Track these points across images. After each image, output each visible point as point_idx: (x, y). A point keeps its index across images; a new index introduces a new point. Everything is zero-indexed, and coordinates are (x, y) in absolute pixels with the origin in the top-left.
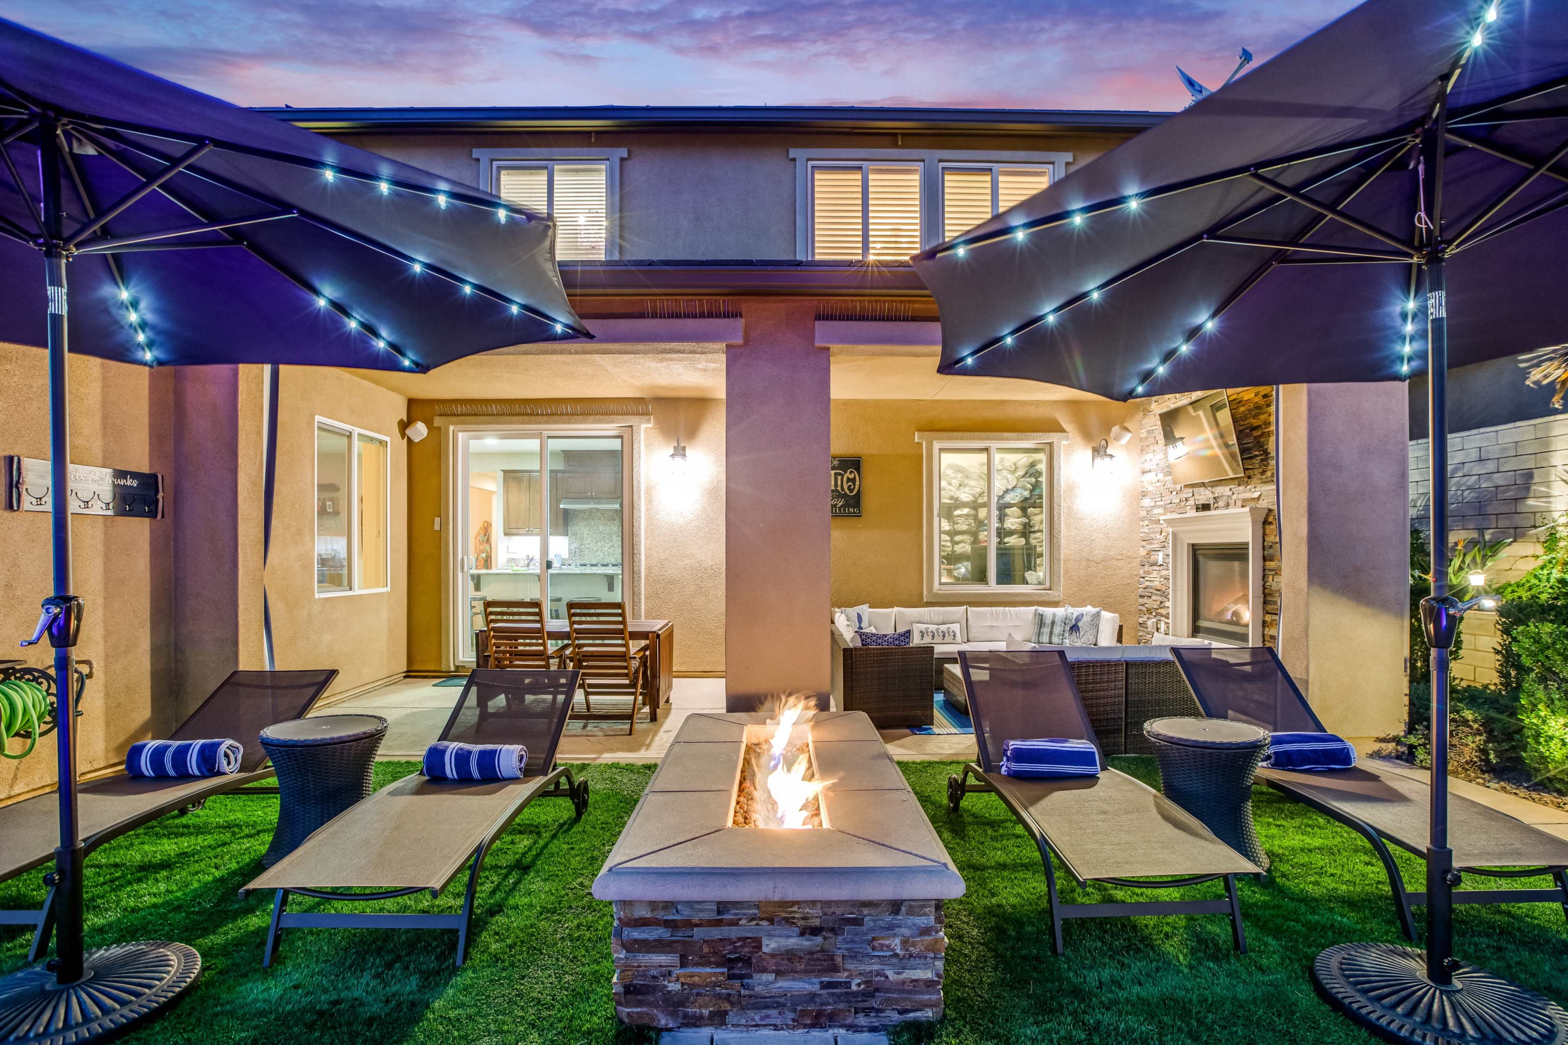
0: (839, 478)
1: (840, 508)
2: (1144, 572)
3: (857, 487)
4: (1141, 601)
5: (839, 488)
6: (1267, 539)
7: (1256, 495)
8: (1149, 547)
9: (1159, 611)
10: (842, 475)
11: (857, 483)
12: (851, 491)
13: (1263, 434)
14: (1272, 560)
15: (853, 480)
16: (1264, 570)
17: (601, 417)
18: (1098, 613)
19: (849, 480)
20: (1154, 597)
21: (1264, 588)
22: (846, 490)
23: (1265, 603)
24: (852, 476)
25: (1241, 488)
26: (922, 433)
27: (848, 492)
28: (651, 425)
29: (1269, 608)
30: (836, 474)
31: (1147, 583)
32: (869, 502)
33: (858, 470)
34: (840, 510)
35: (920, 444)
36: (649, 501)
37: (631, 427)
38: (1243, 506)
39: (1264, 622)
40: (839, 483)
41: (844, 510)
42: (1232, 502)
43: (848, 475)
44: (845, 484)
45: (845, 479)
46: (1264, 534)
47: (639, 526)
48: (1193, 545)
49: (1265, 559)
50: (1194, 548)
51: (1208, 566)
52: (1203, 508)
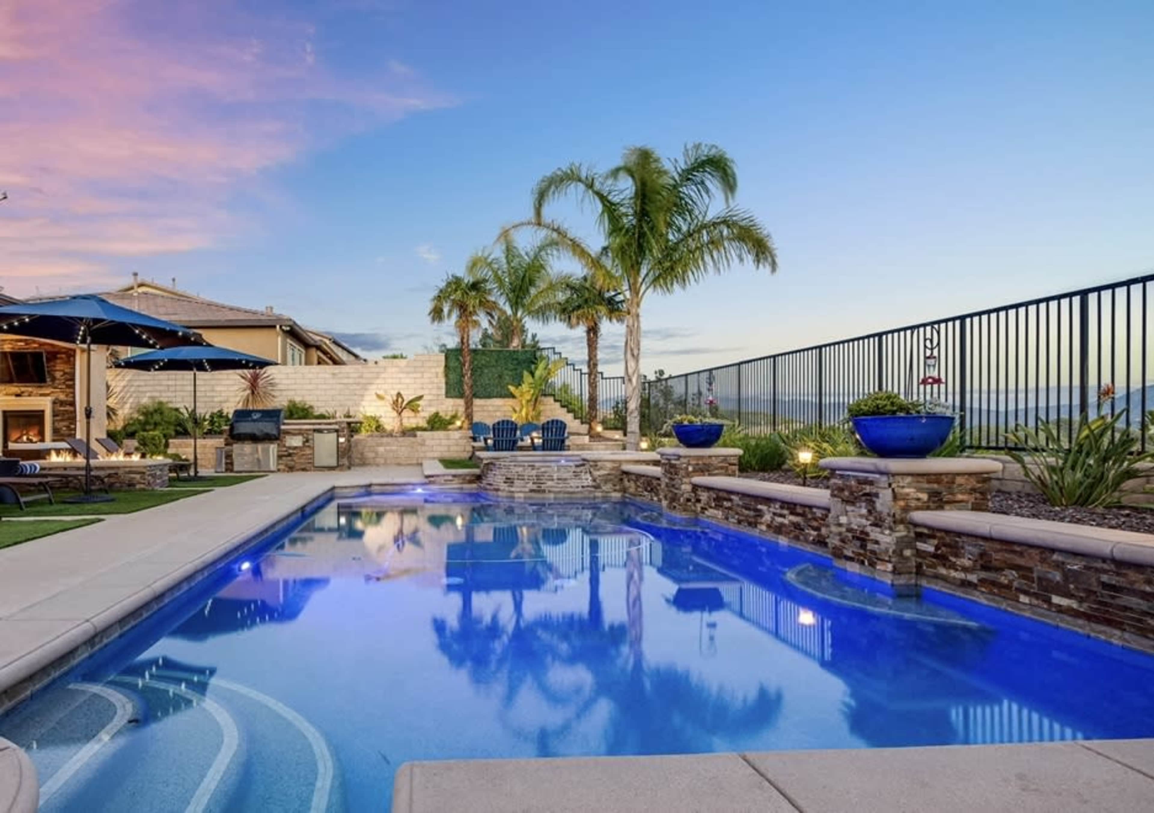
6: (56, 409)
7: (49, 392)
14: (59, 417)
16: (54, 420)
21: (54, 427)
25: (39, 389)
38: (42, 396)
42: (33, 394)
46: (54, 407)
49: (54, 416)
50: (4, 412)
51: (10, 421)
52: (18, 395)
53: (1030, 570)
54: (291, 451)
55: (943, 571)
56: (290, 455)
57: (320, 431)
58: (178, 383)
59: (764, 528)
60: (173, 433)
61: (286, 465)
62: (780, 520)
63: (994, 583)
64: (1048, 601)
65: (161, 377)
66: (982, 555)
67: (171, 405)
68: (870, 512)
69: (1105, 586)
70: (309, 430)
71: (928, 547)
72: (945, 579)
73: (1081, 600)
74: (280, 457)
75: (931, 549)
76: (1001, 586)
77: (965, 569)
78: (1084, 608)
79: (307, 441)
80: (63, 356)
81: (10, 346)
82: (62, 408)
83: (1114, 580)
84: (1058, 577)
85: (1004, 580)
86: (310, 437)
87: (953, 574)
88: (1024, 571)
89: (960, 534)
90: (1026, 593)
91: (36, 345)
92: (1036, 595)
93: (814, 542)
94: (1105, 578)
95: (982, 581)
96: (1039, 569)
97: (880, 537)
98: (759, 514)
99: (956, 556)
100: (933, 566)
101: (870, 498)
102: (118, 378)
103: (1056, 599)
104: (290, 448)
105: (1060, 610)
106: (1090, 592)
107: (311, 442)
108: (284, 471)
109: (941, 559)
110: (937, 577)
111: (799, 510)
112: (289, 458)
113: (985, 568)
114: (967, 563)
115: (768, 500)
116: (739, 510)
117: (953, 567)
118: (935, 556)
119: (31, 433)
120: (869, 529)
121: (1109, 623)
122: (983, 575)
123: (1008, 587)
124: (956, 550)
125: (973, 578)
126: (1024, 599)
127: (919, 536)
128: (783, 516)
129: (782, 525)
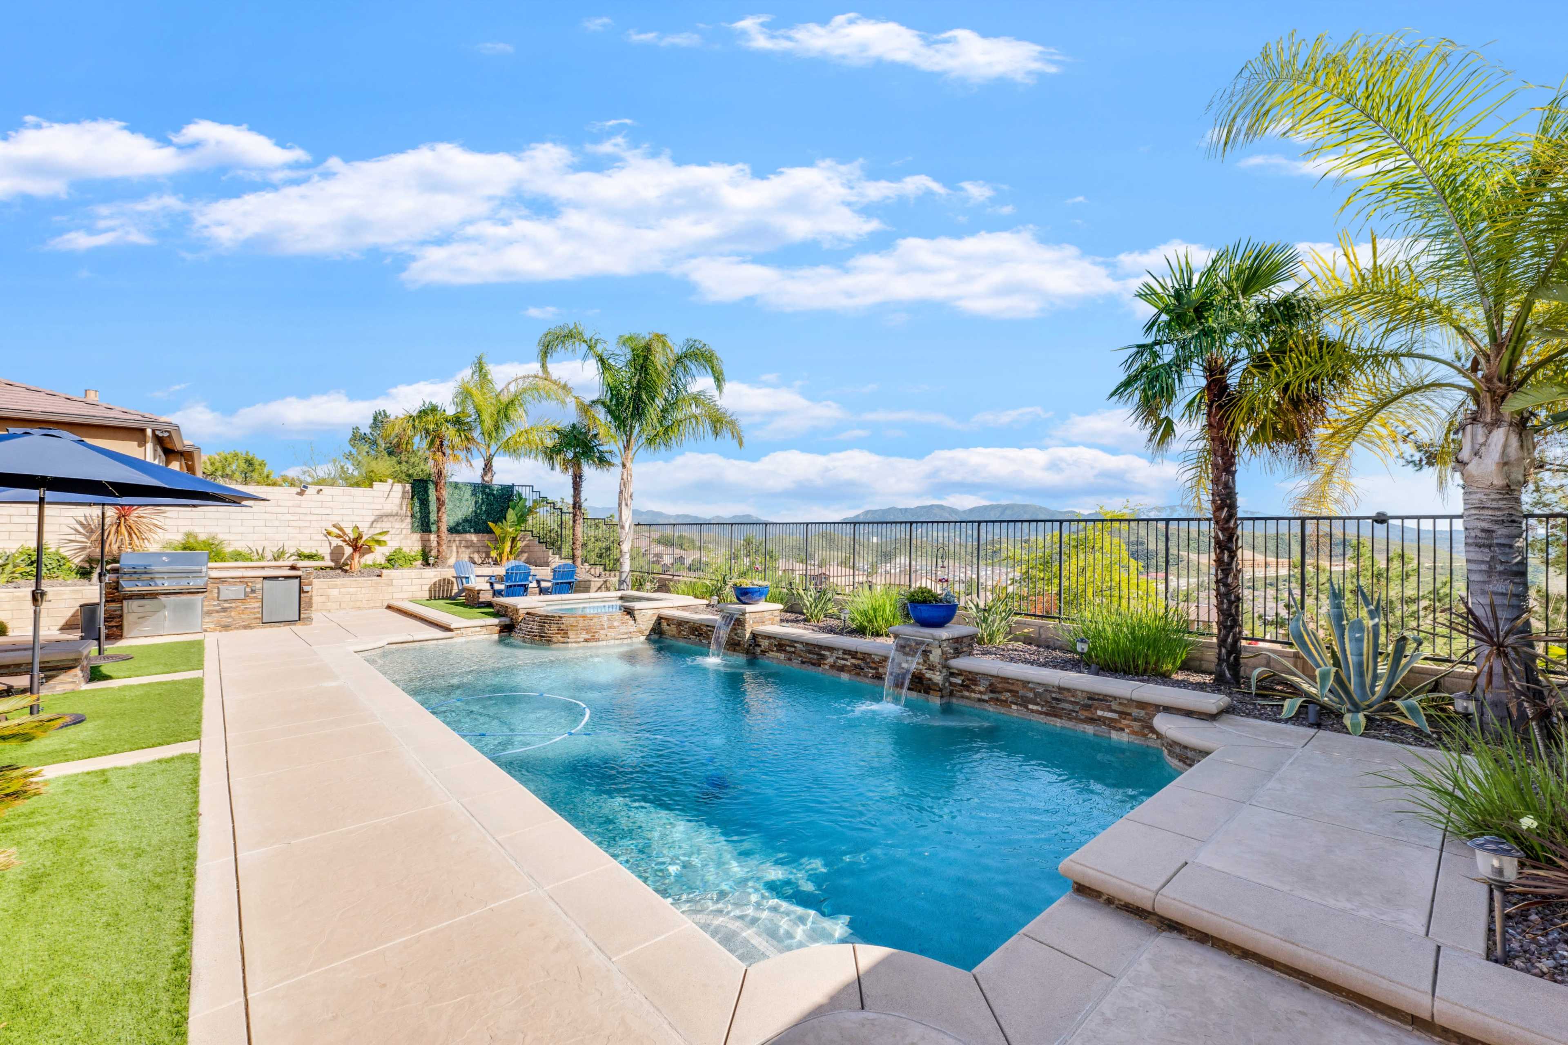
53: (1017, 692)
55: (967, 694)
56: (224, 610)
57: (273, 579)
59: (827, 667)
62: (843, 662)
63: (997, 699)
64: (1027, 707)
66: (990, 685)
68: (925, 661)
69: (1054, 699)
70: (257, 578)
71: (958, 680)
72: (968, 698)
73: (1043, 706)
75: (960, 682)
76: (1002, 701)
77: (981, 693)
78: (1044, 709)
79: (254, 591)
83: (1058, 696)
84: (1031, 695)
85: (1003, 698)
86: (258, 586)
87: (973, 695)
88: (1014, 693)
89: (977, 674)
90: (1015, 704)
92: (1021, 705)
93: (873, 677)
94: (1054, 695)
95: (991, 699)
96: (1022, 692)
97: (933, 676)
98: (824, 657)
99: (976, 685)
100: (961, 691)
101: (926, 653)
103: (1031, 707)
105: (1032, 711)
106: (1047, 702)
107: (259, 592)
109: (967, 688)
110: (963, 697)
111: (859, 656)
113: (992, 692)
114: (982, 689)
115: (831, 649)
116: (803, 654)
117: (974, 691)
118: (962, 685)
120: (924, 671)
121: (1055, 716)
122: (992, 695)
123: (1006, 701)
124: (975, 682)
125: (986, 697)
126: (1014, 707)
127: (952, 674)
128: (846, 660)
129: (845, 666)
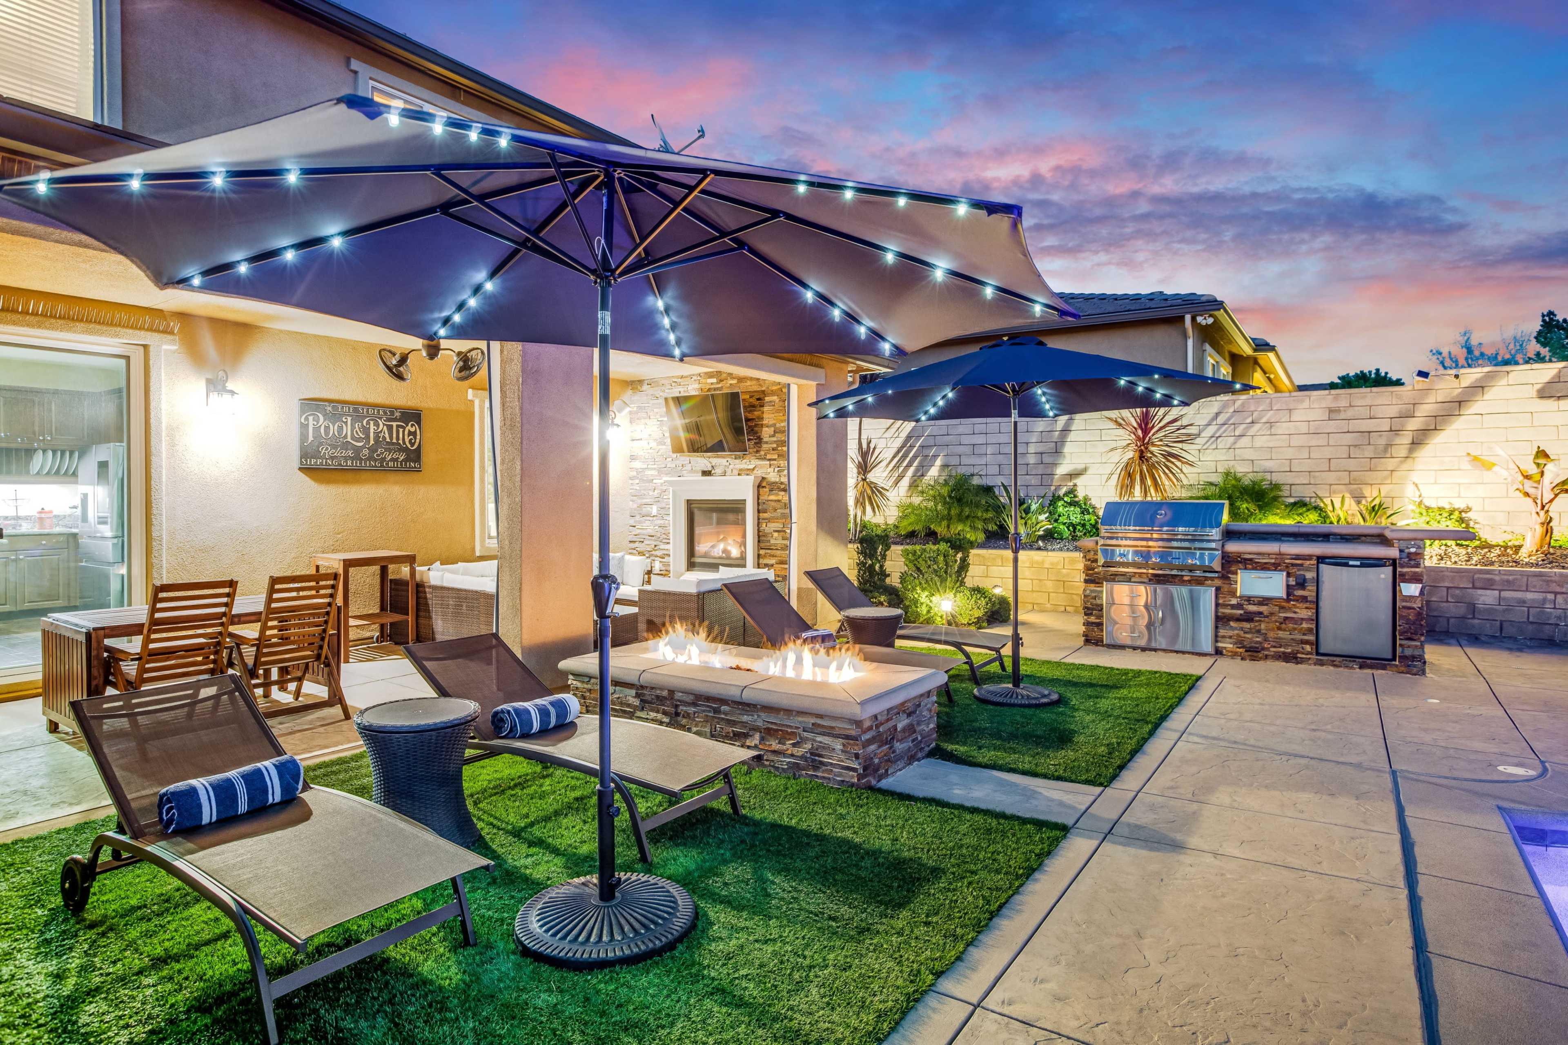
0: (401, 430)
1: (401, 462)
2: (635, 522)
3: (418, 441)
4: (633, 545)
5: (401, 442)
6: (761, 498)
7: (751, 467)
8: (640, 501)
9: (653, 552)
10: (404, 428)
11: (418, 437)
12: (412, 445)
13: (756, 425)
14: (765, 512)
15: (413, 434)
16: (759, 519)
17: (98, 327)
18: (623, 557)
19: (410, 433)
20: (646, 542)
21: (759, 531)
22: (407, 443)
23: (759, 541)
24: (413, 430)
25: (737, 461)
26: (476, 391)
27: (409, 446)
28: (175, 348)
29: (762, 545)
30: (398, 426)
31: (638, 532)
32: (429, 457)
33: (419, 424)
34: (401, 464)
35: (472, 401)
36: (172, 445)
37: (145, 346)
38: (739, 475)
39: (759, 555)
40: (401, 436)
41: (406, 464)
42: (729, 472)
43: (409, 427)
44: (406, 437)
45: (406, 432)
46: (759, 495)
47: (160, 478)
48: (688, 501)
49: (759, 512)
50: (689, 502)
51: (698, 517)
52: (706, 473)
54: (1252, 608)
56: (1248, 617)
57: (1341, 562)
58: (992, 439)
60: (981, 537)
61: (1240, 643)
65: (961, 429)
67: (976, 481)
70: (1309, 557)
74: (1220, 620)
79: (1302, 584)
80: (775, 398)
81: (697, 386)
82: (772, 497)
86: (1310, 575)
91: (734, 382)
102: (889, 434)
104: (1249, 599)
107: (1311, 587)
108: (1234, 655)
112: (1247, 625)
119: (730, 541)
